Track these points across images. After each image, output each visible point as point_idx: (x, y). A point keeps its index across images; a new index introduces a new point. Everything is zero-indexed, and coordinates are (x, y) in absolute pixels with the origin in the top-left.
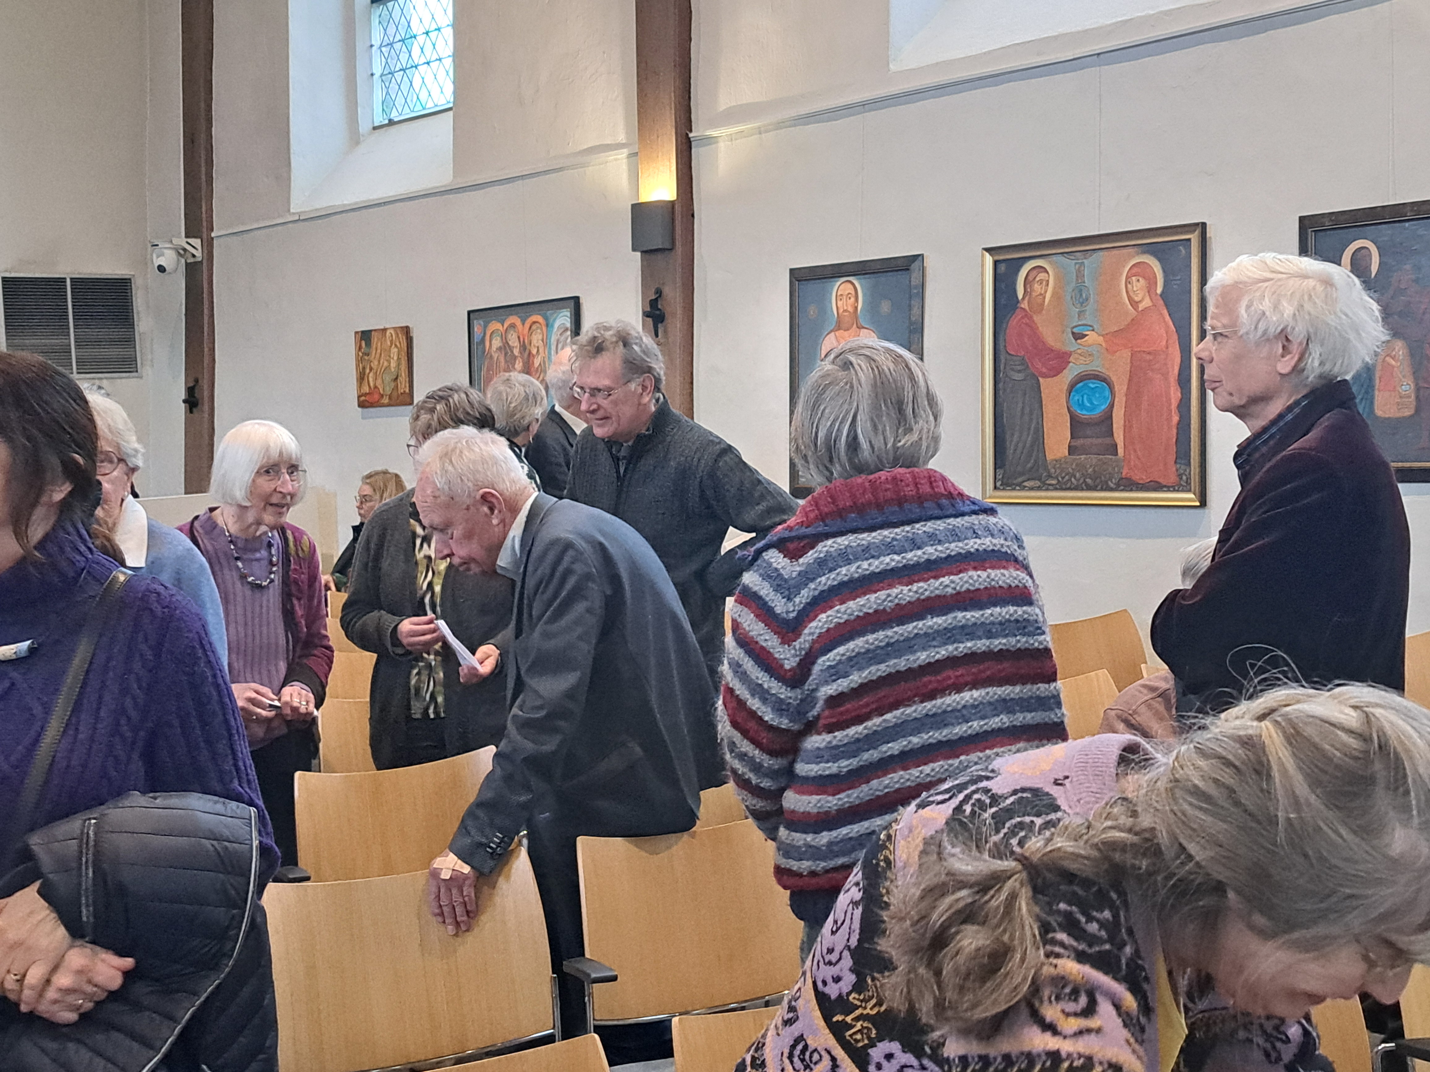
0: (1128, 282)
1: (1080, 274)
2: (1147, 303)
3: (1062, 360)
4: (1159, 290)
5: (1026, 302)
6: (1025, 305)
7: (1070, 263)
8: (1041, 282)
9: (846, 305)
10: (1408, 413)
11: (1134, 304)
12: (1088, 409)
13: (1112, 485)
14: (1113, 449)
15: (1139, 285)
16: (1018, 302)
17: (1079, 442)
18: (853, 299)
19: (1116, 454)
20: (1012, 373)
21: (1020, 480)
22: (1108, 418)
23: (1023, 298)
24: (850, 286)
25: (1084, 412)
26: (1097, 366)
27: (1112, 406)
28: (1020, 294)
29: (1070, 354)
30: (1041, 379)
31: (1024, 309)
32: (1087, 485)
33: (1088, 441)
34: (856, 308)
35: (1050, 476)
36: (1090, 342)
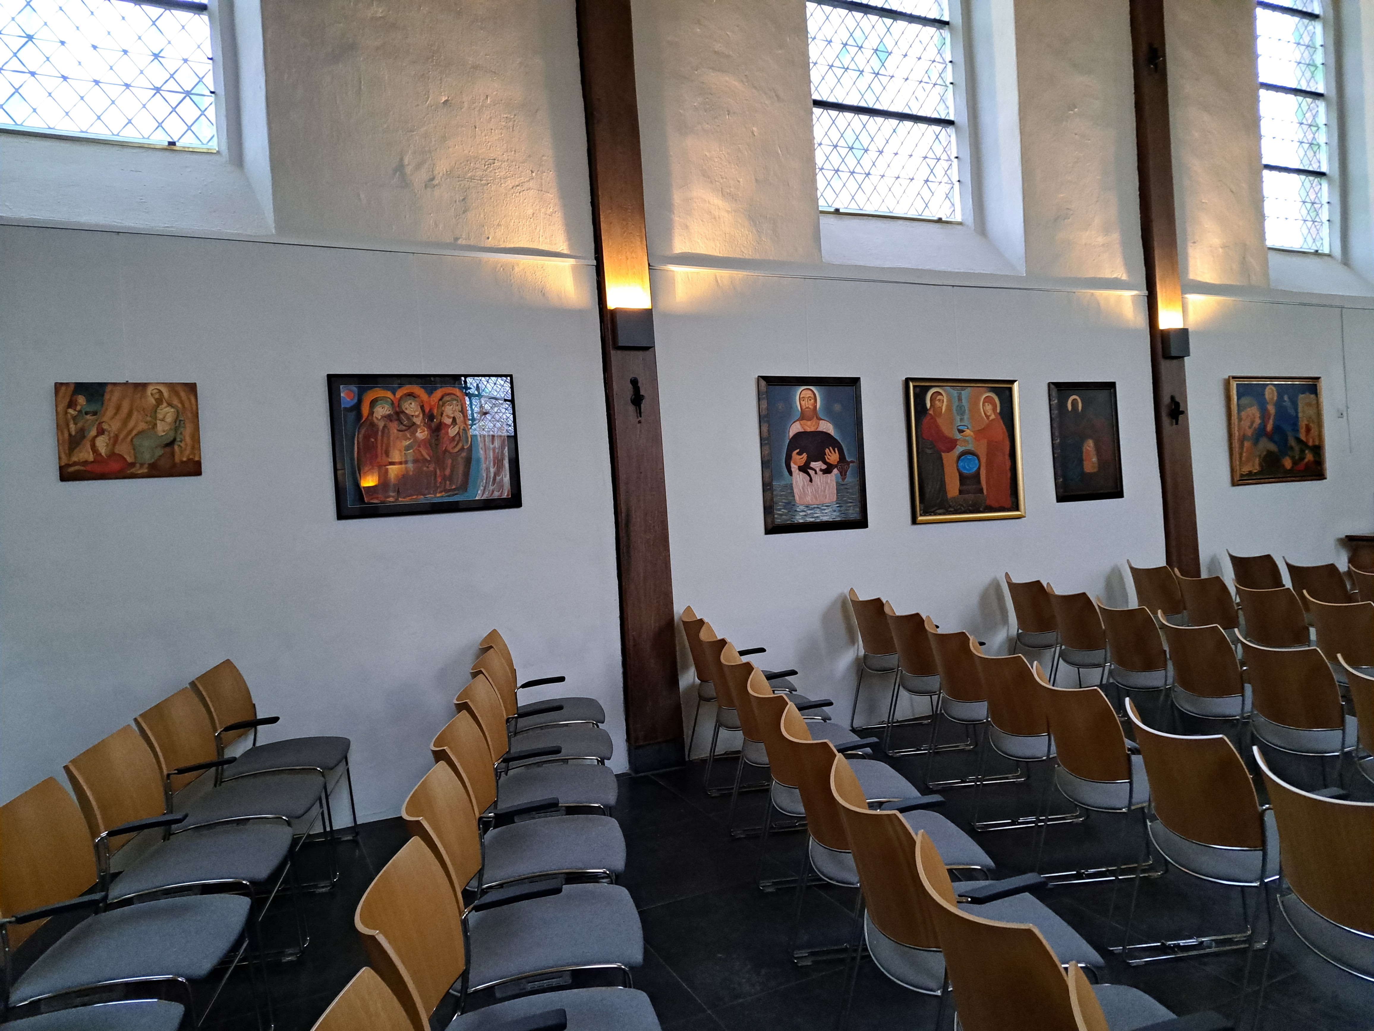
0: (983, 405)
1: (960, 399)
2: (993, 417)
3: (953, 444)
4: (998, 411)
5: (932, 410)
6: (931, 412)
7: (955, 393)
8: (939, 400)
9: (808, 404)
10: (1095, 470)
11: (988, 417)
12: (967, 470)
13: (981, 509)
14: (981, 491)
15: (989, 407)
16: (927, 410)
17: (965, 487)
18: (812, 401)
19: (982, 493)
20: (927, 450)
21: (934, 509)
22: (977, 474)
23: (930, 408)
24: (810, 392)
25: (965, 472)
26: (970, 447)
27: (979, 468)
28: (928, 405)
29: (956, 440)
30: (943, 454)
31: (931, 414)
32: (969, 510)
33: (970, 487)
34: (816, 407)
35: (950, 506)
36: (967, 434)
